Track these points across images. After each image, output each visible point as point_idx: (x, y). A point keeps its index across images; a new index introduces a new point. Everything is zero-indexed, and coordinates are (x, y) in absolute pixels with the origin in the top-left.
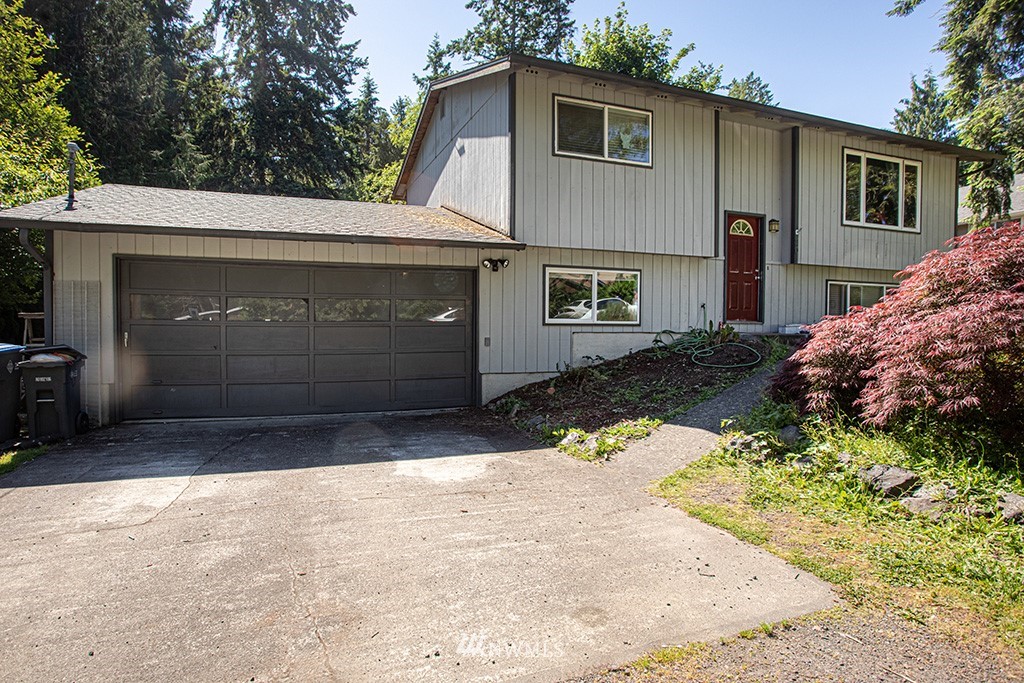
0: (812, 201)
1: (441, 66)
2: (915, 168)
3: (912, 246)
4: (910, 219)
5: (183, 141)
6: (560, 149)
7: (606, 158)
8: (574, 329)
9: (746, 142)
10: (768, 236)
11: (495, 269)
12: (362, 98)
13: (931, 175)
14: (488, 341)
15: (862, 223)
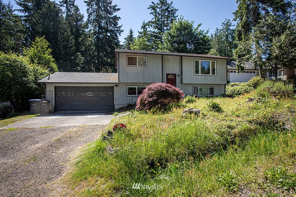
0: (186, 71)
1: (145, 28)
2: (215, 62)
3: (214, 79)
4: (214, 73)
5: (78, 54)
6: (128, 65)
7: (137, 66)
8: (133, 97)
9: (171, 60)
10: (177, 78)
11: (117, 87)
12: (129, 35)
13: (219, 63)
14: (116, 99)
15: (200, 74)
